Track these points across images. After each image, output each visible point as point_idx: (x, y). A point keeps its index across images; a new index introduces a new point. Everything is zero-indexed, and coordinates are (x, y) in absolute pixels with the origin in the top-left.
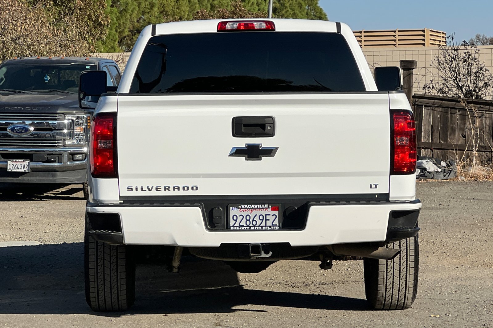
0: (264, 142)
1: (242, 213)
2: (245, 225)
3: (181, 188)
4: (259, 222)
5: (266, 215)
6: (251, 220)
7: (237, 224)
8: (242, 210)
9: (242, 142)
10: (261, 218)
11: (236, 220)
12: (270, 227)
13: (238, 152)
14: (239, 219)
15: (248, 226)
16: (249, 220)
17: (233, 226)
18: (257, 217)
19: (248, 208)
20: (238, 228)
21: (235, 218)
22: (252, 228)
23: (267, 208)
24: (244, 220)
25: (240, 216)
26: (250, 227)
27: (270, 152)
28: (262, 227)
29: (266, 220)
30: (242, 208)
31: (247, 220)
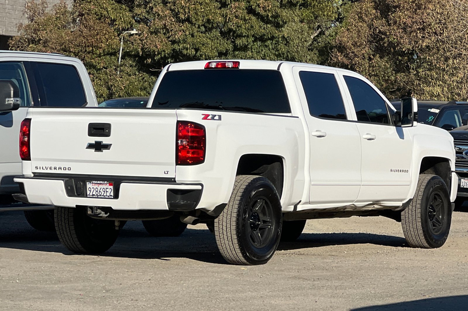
0: (104, 140)
1: (94, 187)
2: (95, 195)
3: (62, 169)
4: (103, 193)
5: (106, 188)
6: (99, 191)
7: (91, 194)
8: (93, 184)
9: (93, 140)
10: (104, 190)
11: (90, 191)
12: (108, 196)
13: (90, 146)
14: (92, 190)
15: (97, 195)
16: (97, 191)
17: (89, 195)
18: (102, 189)
19: (96, 184)
20: (91, 196)
21: (90, 190)
22: (99, 197)
23: (106, 184)
24: (95, 191)
25: (93, 188)
26: (98, 196)
27: (107, 147)
28: (104, 196)
29: (107, 192)
30: (93, 183)
31: (96, 191)
